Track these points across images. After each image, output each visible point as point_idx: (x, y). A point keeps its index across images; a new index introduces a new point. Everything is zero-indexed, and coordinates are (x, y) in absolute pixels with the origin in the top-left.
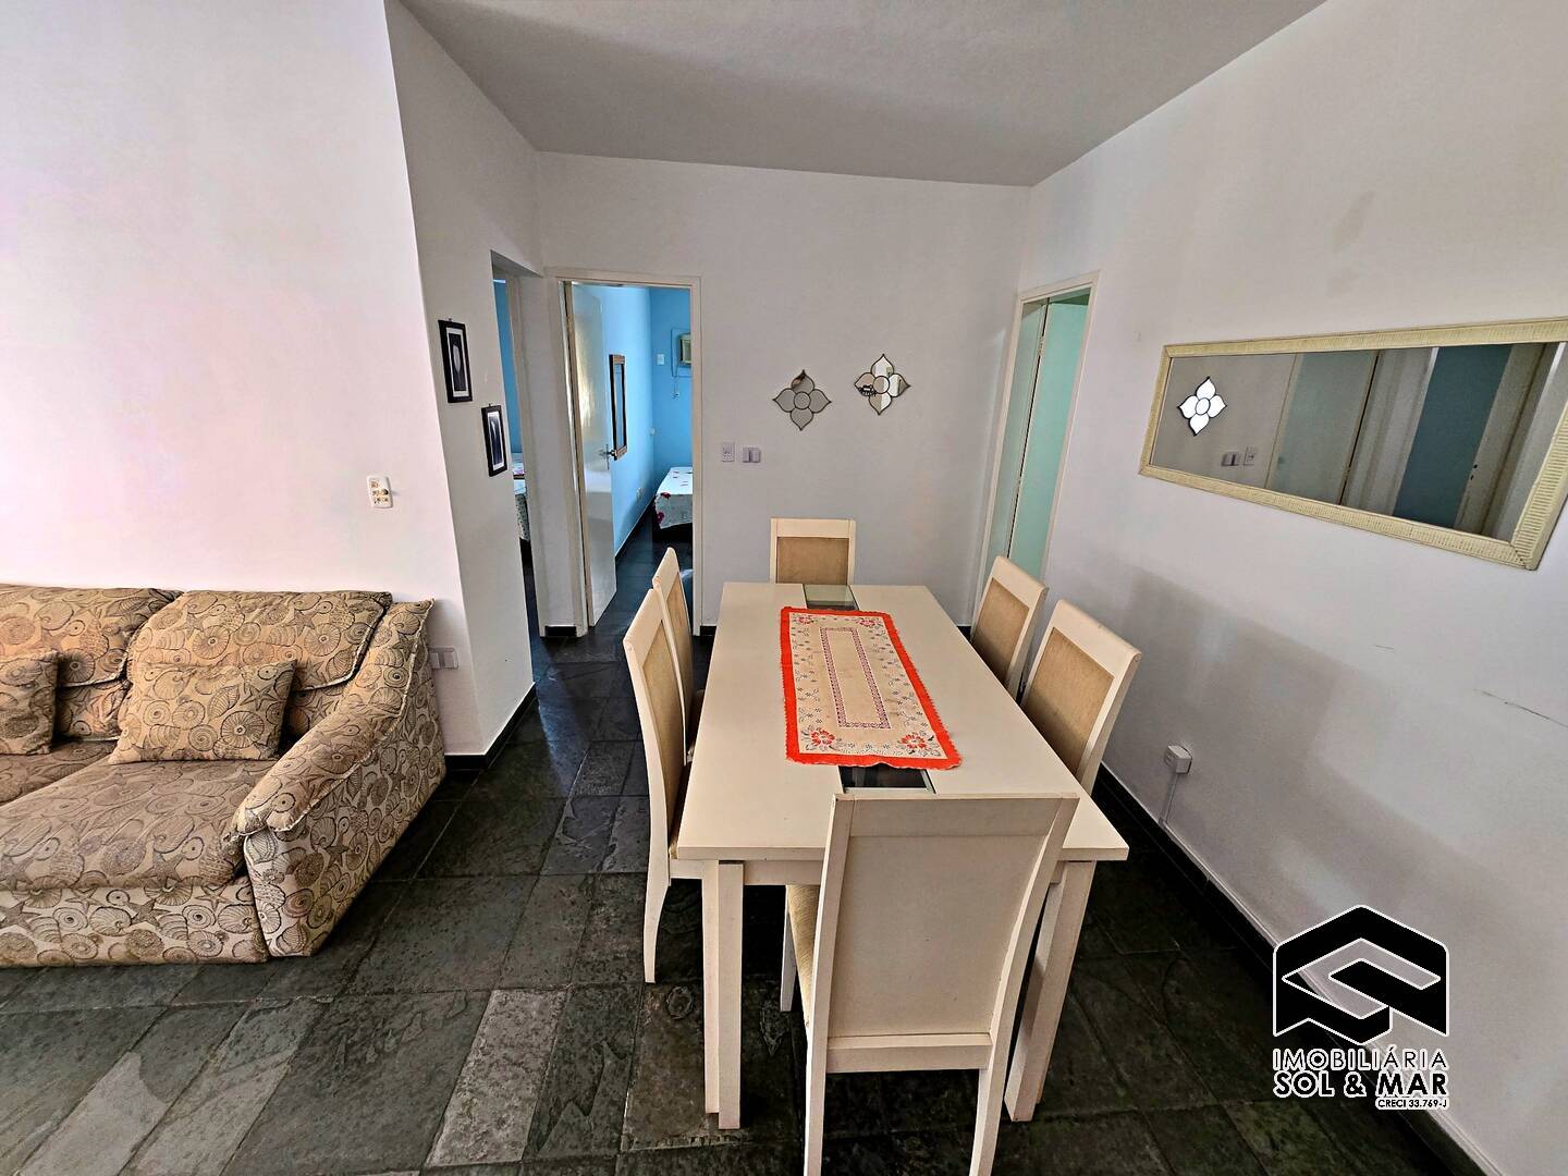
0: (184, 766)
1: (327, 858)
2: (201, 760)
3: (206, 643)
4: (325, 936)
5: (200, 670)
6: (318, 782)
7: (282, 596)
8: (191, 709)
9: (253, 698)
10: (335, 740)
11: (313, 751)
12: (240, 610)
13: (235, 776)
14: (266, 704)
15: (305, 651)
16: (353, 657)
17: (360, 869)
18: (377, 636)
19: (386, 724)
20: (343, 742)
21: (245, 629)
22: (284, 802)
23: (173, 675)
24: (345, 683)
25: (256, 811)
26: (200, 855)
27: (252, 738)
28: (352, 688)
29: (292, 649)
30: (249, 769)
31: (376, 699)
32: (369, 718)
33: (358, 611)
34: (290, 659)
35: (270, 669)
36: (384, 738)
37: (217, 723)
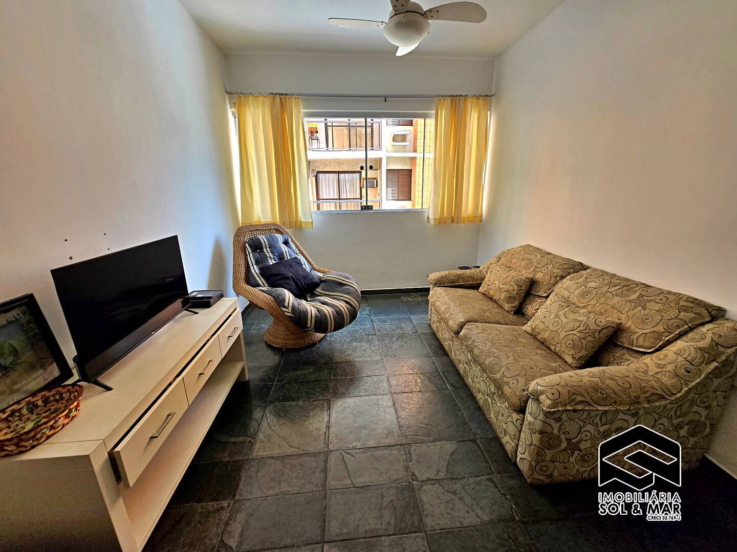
0: (541, 346)
1: (564, 445)
2: (549, 348)
3: (583, 295)
4: (541, 483)
5: (572, 305)
6: (579, 398)
7: (637, 284)
8: (557, 322)
9: (585, 331)
10: (608, 382)
11: (590, 379)
12: (610, 283)
13: (554, 365)
14: (590, 339)
15: (630, 321)
16: (661, 340)
17: (584, 469)
18: (690, 335)
19: (655, 398)
20: (613, 387)
21: (606, 295)
22: (553, 394)
23: (560, 303)
24: (645, 353)
25: (539, 388)
26: (513, 389)
27: (572, 352)
28: (647, 359)
29: (623, 317)
30: (562, 366)
31: (659, 376)
32: (643, 385)
33: (685, 311)
34: (618, 321)
35: (603, 321)
36: (646, 405)
37: (563, 334)
